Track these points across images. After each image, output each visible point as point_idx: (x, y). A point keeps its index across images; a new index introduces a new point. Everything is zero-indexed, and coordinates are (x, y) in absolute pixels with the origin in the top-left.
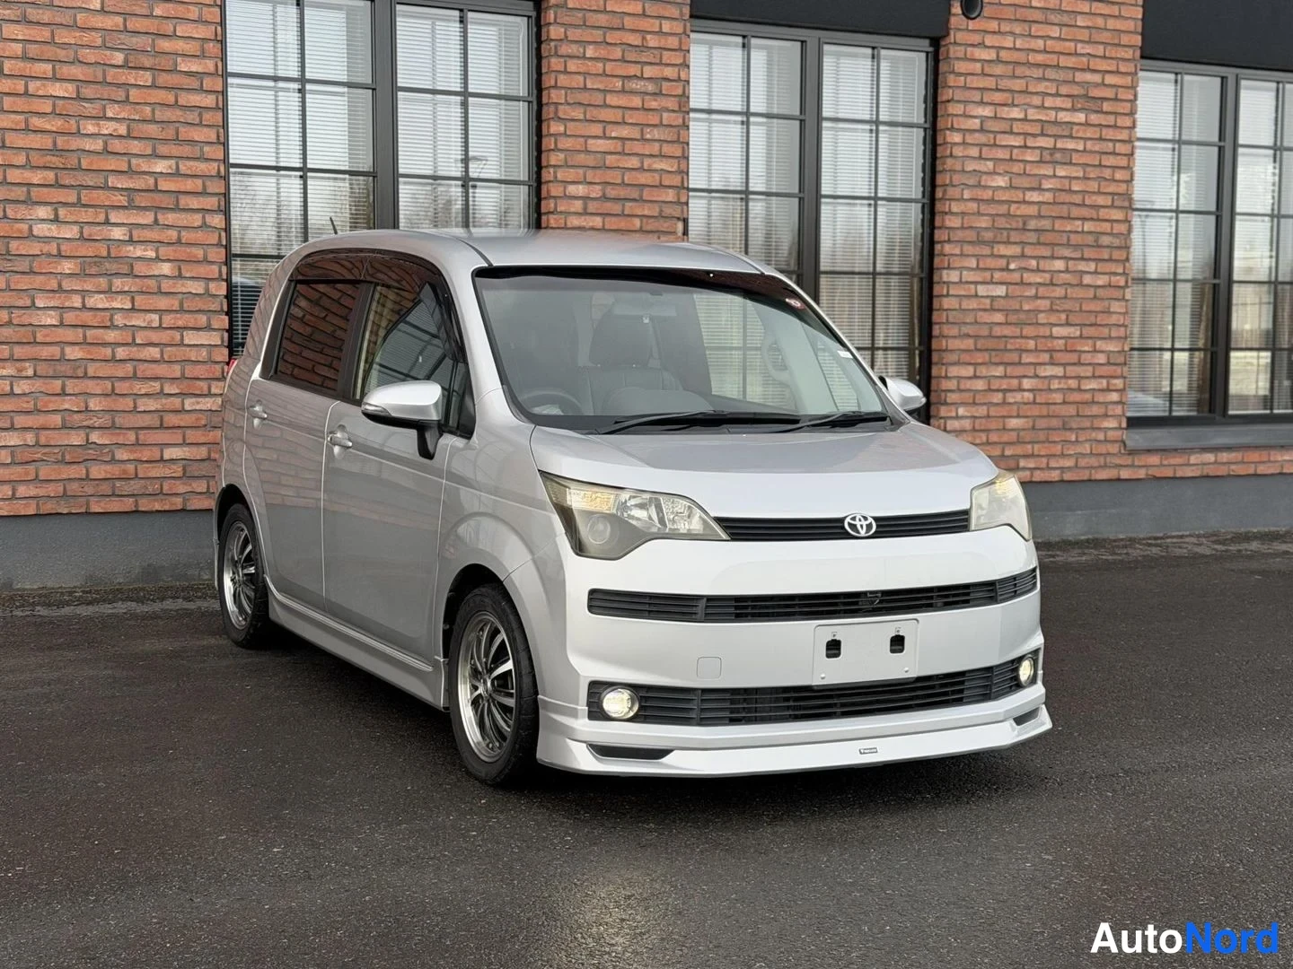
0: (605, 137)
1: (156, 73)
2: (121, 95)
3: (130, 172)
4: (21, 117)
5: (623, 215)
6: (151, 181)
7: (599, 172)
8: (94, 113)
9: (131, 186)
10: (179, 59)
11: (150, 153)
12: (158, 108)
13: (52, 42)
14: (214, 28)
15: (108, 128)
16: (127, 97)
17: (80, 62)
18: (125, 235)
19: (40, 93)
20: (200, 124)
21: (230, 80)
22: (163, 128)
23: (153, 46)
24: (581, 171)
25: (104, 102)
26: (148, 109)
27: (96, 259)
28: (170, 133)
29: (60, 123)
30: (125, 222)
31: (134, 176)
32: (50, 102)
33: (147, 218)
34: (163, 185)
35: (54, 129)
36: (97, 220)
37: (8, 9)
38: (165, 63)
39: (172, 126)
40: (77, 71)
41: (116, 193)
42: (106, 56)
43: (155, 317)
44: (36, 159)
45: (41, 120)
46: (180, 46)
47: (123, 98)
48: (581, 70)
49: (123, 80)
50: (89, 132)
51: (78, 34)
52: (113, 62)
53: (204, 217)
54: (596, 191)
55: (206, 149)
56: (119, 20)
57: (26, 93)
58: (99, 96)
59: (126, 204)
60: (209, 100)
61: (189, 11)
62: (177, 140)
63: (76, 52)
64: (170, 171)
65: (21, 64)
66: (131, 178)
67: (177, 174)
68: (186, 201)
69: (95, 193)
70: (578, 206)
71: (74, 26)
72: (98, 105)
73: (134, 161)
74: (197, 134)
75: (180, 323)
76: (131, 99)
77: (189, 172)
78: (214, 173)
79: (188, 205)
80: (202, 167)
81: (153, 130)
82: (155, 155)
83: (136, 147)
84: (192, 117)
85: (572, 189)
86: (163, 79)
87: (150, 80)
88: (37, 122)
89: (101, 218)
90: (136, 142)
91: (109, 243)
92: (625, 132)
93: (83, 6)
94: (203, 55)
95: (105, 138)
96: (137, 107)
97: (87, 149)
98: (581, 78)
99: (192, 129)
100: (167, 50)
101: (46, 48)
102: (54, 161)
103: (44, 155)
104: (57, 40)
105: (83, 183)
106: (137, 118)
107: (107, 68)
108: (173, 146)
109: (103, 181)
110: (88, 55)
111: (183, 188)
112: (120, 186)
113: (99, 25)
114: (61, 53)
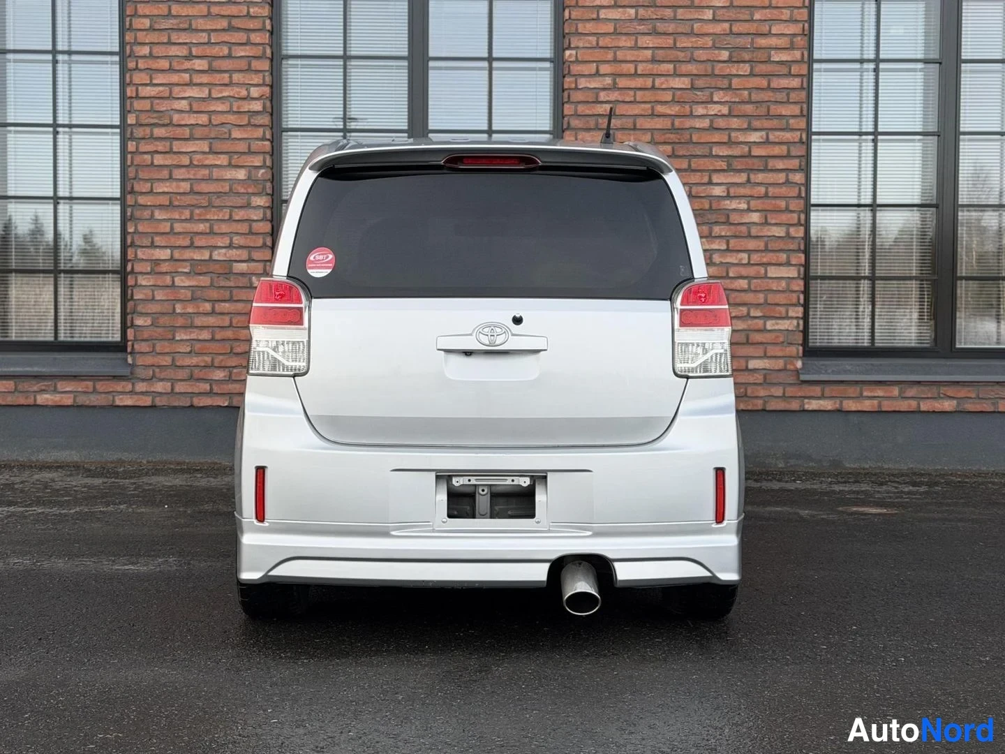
1: (754, 64)
2: (725, 83)
3: (730, 143)
4: (649, 106)
6: (746, 149)
8: (704, 99)
9: (730, 154)
10: (773, 52)
11: (746, 127)
12: (754, 91)
13: (674, 47)
14: (802, 25)
15: (714, 109)
16: (730, 84)
17: (695, 60)
18: (724, 192)
19: (664, 86)
20: (788, 102)
21: (816, 66)
22: (757, 107)
23: (752, 43)
25: (712, 90)
26: (746, 93)
27: (701, 212)
28: (763, 111)
29: (677, 109)
30: (725, 182)
31: (733, 146)
32: (670, 93)
33: (742, 178)
34: (757, 151)
35: (673, 113)
36: (703, 181)
37: (643, 25)
38: (761, 56)
39: (764, 105)
40: (692, 68)
41: (718, 160)
42: (714, 54)
43: (745, 256)
45: (664, 107)
46: (773, 41)
47: (727, 86)
49: (727, 71)
50: (699, 114)
51: (694, 40)
52: (721, 59)
53: (787, 176)
55: (792, 121)
56: (726, 25)
57: (653, 87)
58: (708, 86)
59: (726, 168)
60: (795, 83)
61: (782, 13)
62: (768, 116)
63: (692, 54)
64: (761, 140)
65: (650, 66)
66: (730, 147)
67: (767, 142)
68: (772, 164)
69: (702, 161)
71: (692, 33)
72: (707, 93)
73: (733, 134)
74: (785, 110)
75: (765, 260)
76: (734, 87)
77: (777, 140)
78: (797, 140)
79: (775, 166)
80: (788, 136)
81: (749, 109)
82: (751, 129)
83: (735, 122)
84: (781, 96)
86: (759, 68)
87: (749, 70)
88: (660, 109)
89: (706, 180)
90: (735, 119)
91: (711, 198)
93: (700, 17)
94: (792, 47)
95: (711, 117)
96: (738, 92)
97: (697, 126)
99: (780, 106)
100: (763, 46)
101: (669, 52)
102: (672, 137)
103: (664, 134)
104: (678, 45)
105: (694, 153)
106: (737, 100)
107: (715, 64)
108: (765, 121)
109: (709, 151)
110: (701, 55)
111: (772, 153)
112: (721, 154)
113: (711, 31)
114: (681, 55)
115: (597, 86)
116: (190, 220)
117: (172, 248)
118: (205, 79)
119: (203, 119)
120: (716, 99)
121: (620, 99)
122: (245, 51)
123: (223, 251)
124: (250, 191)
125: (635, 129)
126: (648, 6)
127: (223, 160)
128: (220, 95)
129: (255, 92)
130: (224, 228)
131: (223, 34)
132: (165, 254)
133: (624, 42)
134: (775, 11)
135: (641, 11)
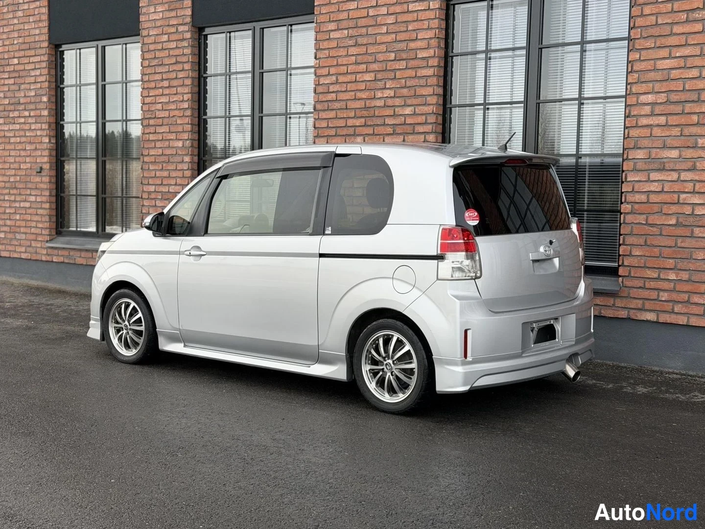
0: (670, 57)
1: (408, 61)
2: (392, 75)
3: (394, 115)
4: (353, 93)
5: (683, 113)
6: (403, 119)
7: (664, 83)
8: (381, 87)
9: (395, 123)
10: (418, 52)
11: (404, 104)
12: (408, 80)
13: (366, 53)
14: (434, 31)
15: (388, 93)
16: (395, 76)
17: (378, 61)
19: (361, 80)
20: (426, 86)
22: (409, 90)
23: (407, 46)
24: (651, 85)
25: (386, 80)
26: (404, 81)
28: (412, 92)
29: (368, 93)
31: (397, 117)
32: (364, 84)
34: (409, 121)
35: (365, 97)
37: (351, 40)
38: (412, 55)
39: (413, 88)
40: (375, 66)
41: (388, 127)
42: (387, 56)
44: (359, 113)
45: (361, 93)
46: (419, 44)
48: (654, 12)
49: (394, 67)
50: (379, 97)
51: (377, 47)
52: (390, 59)
54: (662, 98)
55: (428, 99)
56: (394, 36)
57: (356, 81)
58: (383, 78)
61: (424, 24)
62: (415, 96)
63: (376, 57)
64: (411, 113)
65: (354, 67)
66: (394, 119)
67: (415, 114)
68: (418, 129)
70: (647, 110)
71: (376, 43)
72: (383, 82)
73: (396, 109)
76: (397, 77)
77: (420, 113)
78: (431, 112)
79: (419, 131)
81: (405, 92)
82: (406, 105)
83: (398, 102)
84: (422, 82)
85: (643, 99)
86: (412, 63)
87: (405, 65)
88: (359, 95)
90: (398, 99)
92: (687, 51)
93: (380, 32)
95: (385, 99)
96: (399, 81)
97: (378, 105)
98: (654, 18)
99: (422, 88)
100: (413, 48)
101: (364, 56)
102: (365, 113)
103: (361, 111)
104: (369, 52)
105: (376, 123)
106: (399, 86)
107: (387, 62)
108: (413, 99)
109: (383, 121)
110: (381, 57)
111: (416, 122)
112: (390, 123)
113: (386, 41)
114: (371, 59)
115: (329, 82)
116: (162, 170)
117: (155, 185)
118: (167, 91)
119: (166, 114)
120: (388, 86)
121: (339, 90)
122: (182, 74)
123: (173, 187)
124: (183, 153)
125: (347, 109)
126: (354, 27)
127: (173, 136)
128: (173, 100)
129: (186, 97)
130: (173, 174)
131: (174, 65)
132: (152, 188)
133: (342, 52)
134: (420, 23)
135: (350, 31)
